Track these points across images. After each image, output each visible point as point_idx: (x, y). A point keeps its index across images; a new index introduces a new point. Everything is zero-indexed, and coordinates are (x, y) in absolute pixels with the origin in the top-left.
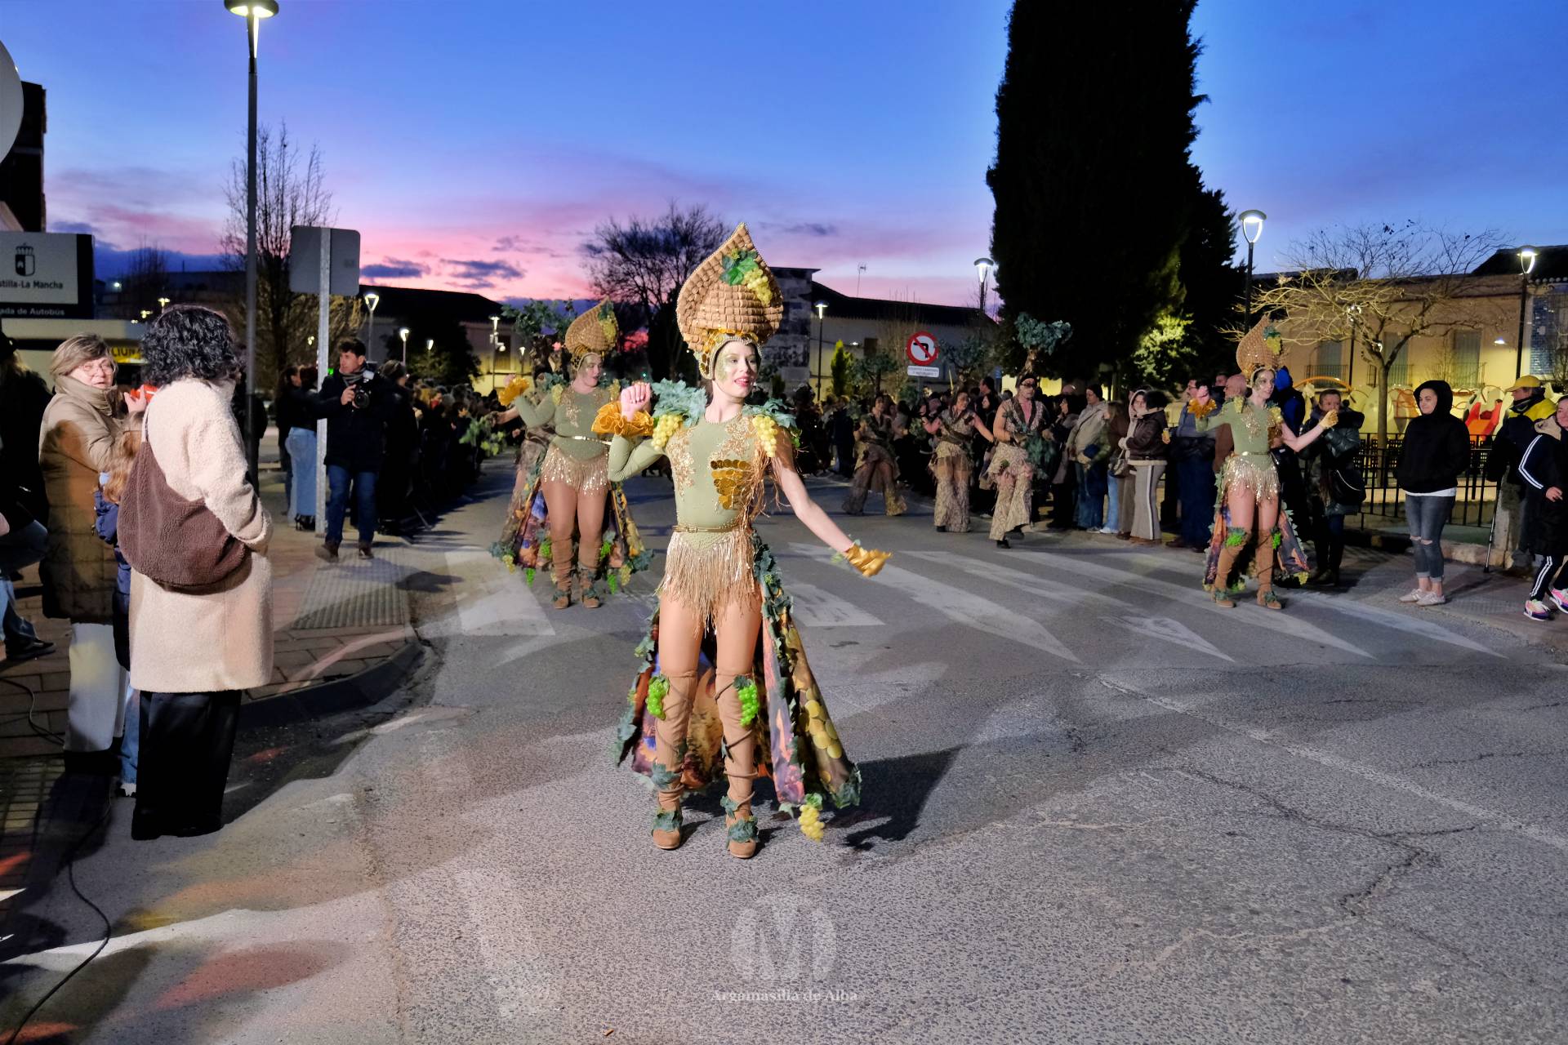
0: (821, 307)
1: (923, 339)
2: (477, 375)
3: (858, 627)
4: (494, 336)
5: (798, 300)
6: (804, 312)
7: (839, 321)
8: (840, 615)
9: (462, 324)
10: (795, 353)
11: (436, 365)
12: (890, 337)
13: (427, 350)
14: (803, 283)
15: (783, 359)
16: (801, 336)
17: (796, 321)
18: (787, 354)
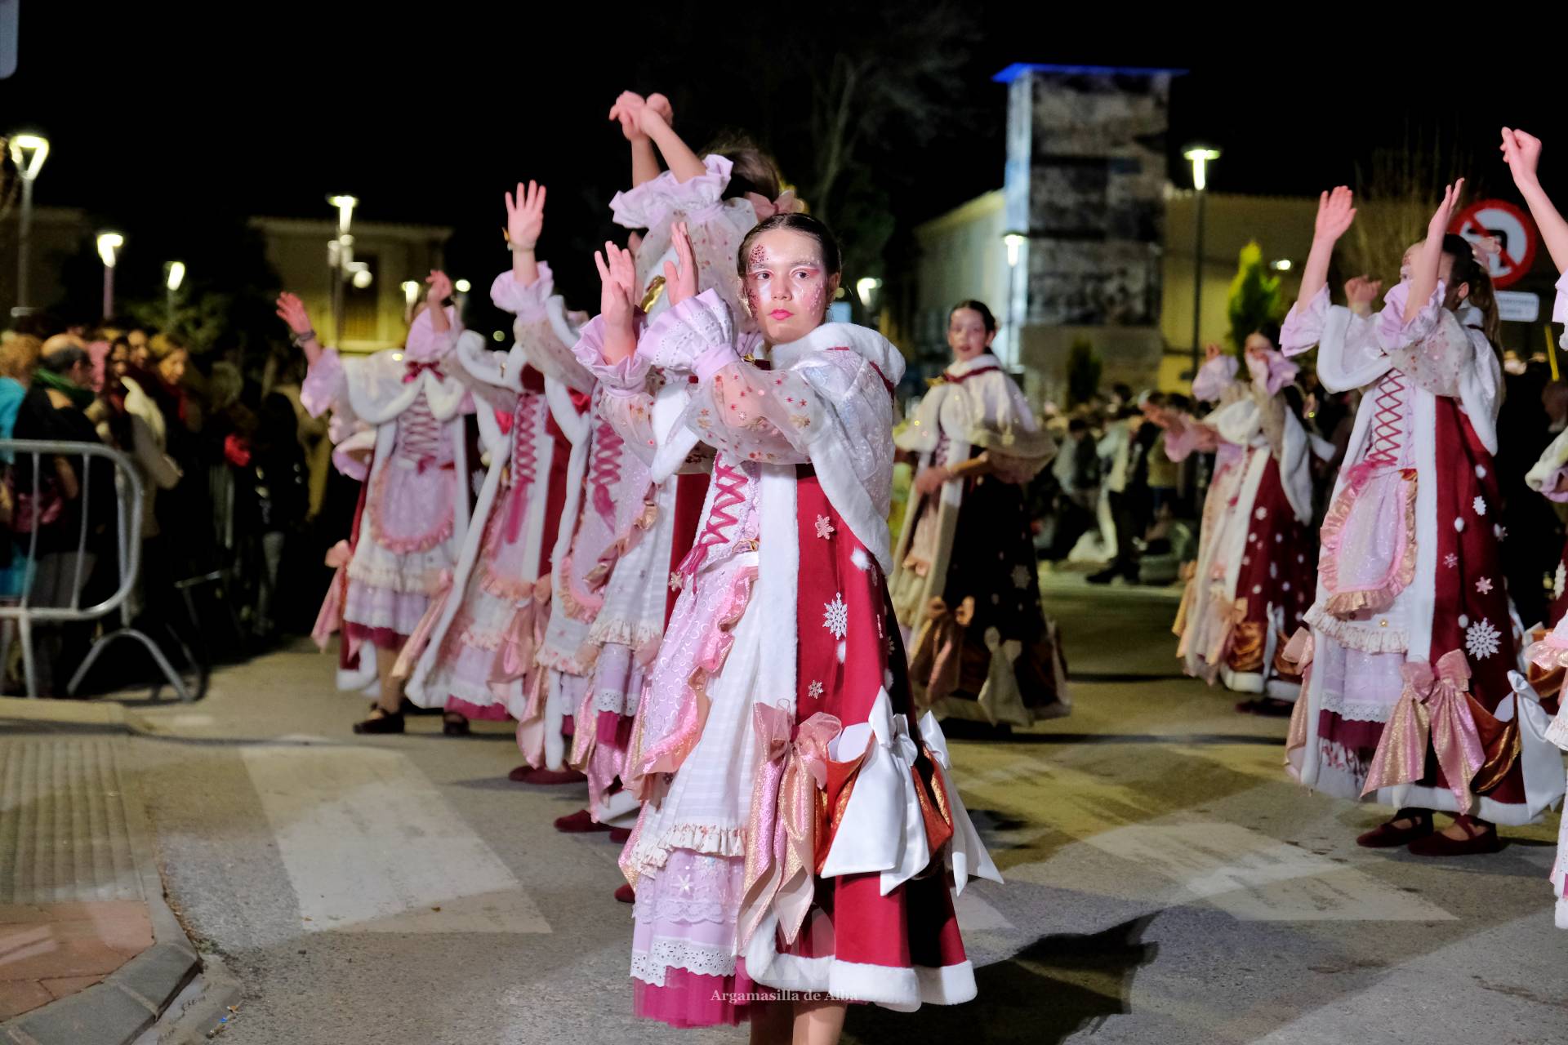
0: (1197, 161)
1: (1489, 218)
3: (1380, 926)
4: (340, 248)
5: (1130, 151)
8: (1329, 894)
9: (256, 222)
10: (1123, 290)
11: (190, 328)
12: (1390, 230)
13: (165, 289)
14: (1147, 106)
15: (1091, 306)
16: (1138, 245)
17: (1126, 206)
18: (1102, 292)
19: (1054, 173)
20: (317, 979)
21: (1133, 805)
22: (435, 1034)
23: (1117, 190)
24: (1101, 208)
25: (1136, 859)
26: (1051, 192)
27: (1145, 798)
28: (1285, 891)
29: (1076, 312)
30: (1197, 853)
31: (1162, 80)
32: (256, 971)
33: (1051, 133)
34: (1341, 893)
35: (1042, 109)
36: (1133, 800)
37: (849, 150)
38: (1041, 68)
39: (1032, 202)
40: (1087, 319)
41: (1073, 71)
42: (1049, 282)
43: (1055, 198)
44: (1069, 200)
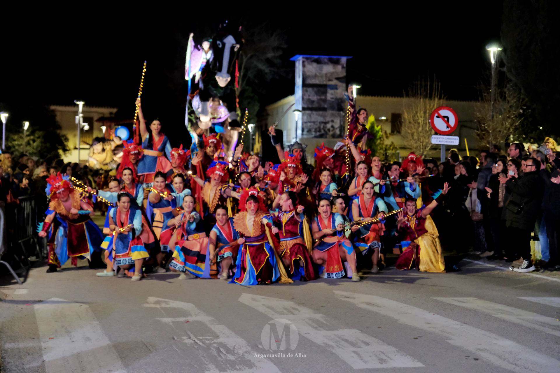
0: (355, 88)
1: (444, 112)
2: (65, 150)
3: (400, 369)
4: (79, 118)
5: (334, 82)
6: (340, 92)
7: (369, 98)
8: (385, 358)
9: (53, 107)
10: (332, 126)
11: (31, 142)
12: (414, 112)
13: (24, 130)
14: (339, 68)
15: (323, 132)
16: (337, 112)
17: (333, 100)
18: (326, 127)
19: (310, 89)
21: (325, 322)
23: (330, 95)
24: (325, 101)
25: (323, 345)
26: (309, 96)
27: (328, 319)
28: (370, 357)
29: (318, 134)
30: (343, 342)
31: (344, 60)
33: (309, 76)
34: (388, 357)
35: (306, 69)
37: (245, 82)
38: (305, 56)
39: (303, 99)
40: (321, 136)
41: (316, 57)
42: (309, 124)
43: (310, 97)
44: (315, 98)
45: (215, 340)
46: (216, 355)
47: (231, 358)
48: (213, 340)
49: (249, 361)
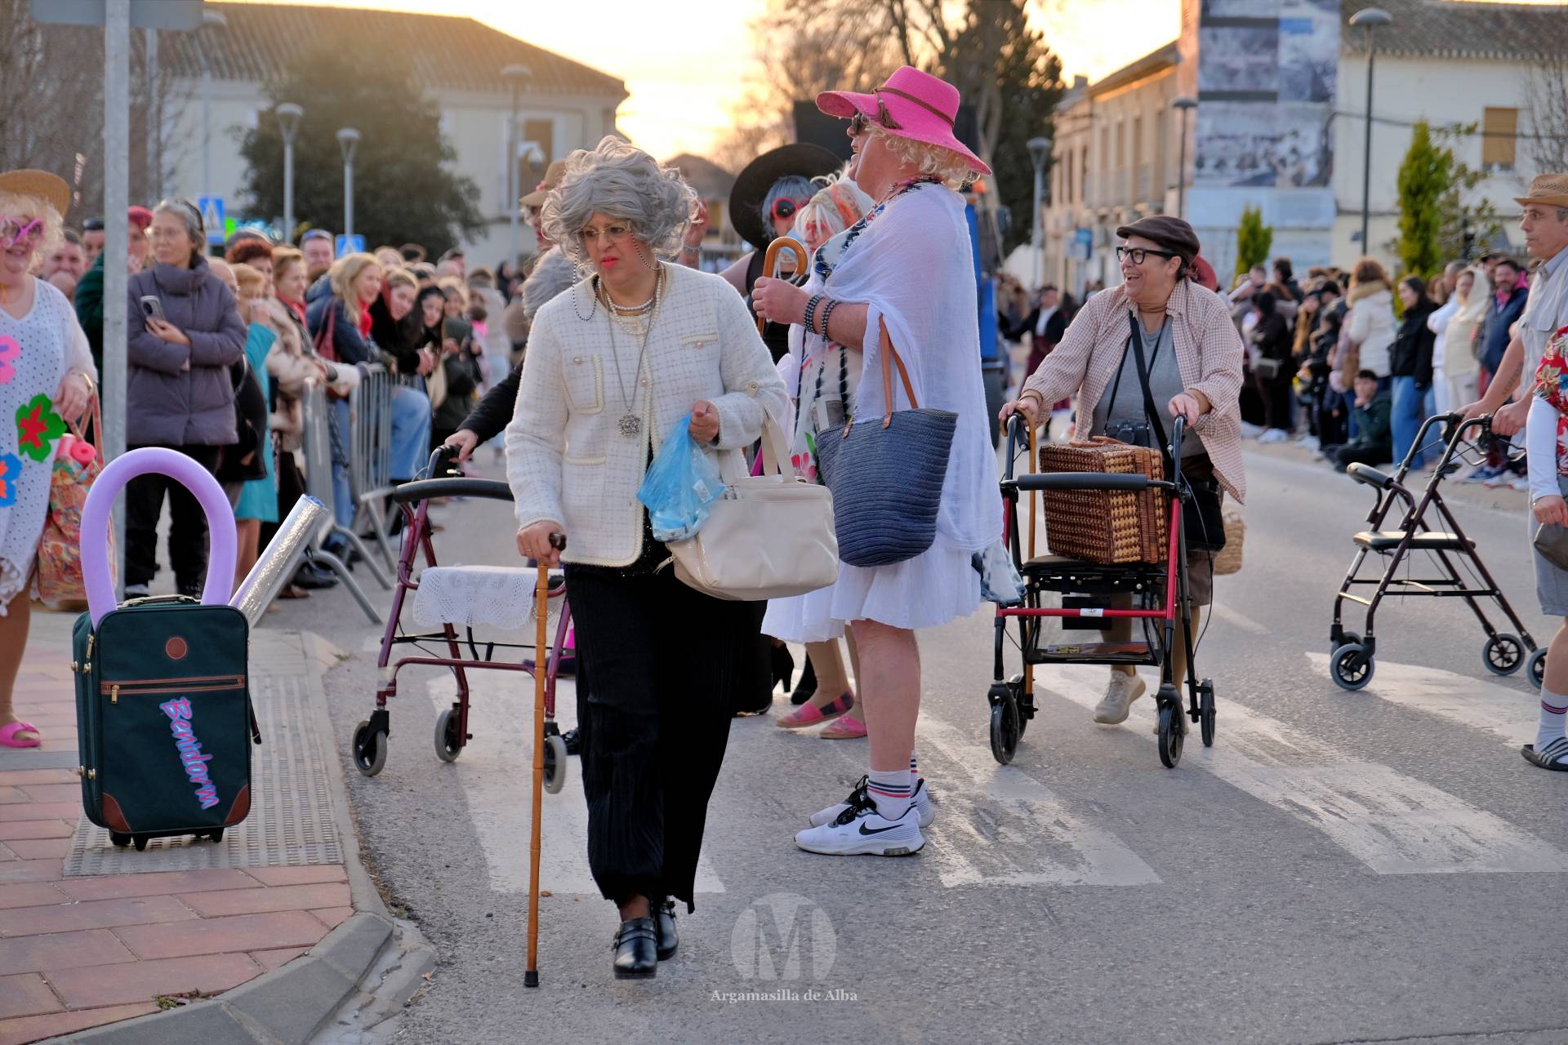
2: (470, 225)
5: (1303, 11)
6: (1320, 41)
8: (1467, 844)
9: (433, 92)
10: (1294, 151)
15: (1263, 168)
16: (1312, 106)
17: (1297, 67)
18: (1273, 154)
19: (1225, 33)
20: (506, 943)
22: (616, 1000)
23: (1289, 51)
24: (1272, 69)
25: (1283, 806)
26: (1223, 54)
27: (1296, 733)
28: (1425, 841)
29: (1249, 174)
30: (1344, 799)
32: (448, 936)
34: (1481, 844)
36: (1284, 735)
39: (1203, 64)
40: (1258, 181)
42: (1219, 144)
43: (1225, 59)
44: (1240, 62)
45: (962, 789)
46: (972, 831)
47: (1016, 838)
48: (957, 789)
49: (1067, 845)
